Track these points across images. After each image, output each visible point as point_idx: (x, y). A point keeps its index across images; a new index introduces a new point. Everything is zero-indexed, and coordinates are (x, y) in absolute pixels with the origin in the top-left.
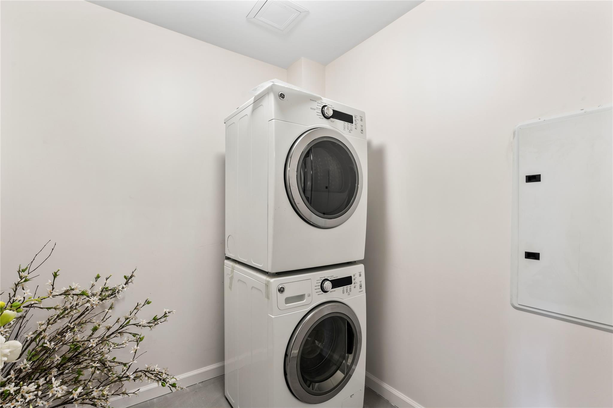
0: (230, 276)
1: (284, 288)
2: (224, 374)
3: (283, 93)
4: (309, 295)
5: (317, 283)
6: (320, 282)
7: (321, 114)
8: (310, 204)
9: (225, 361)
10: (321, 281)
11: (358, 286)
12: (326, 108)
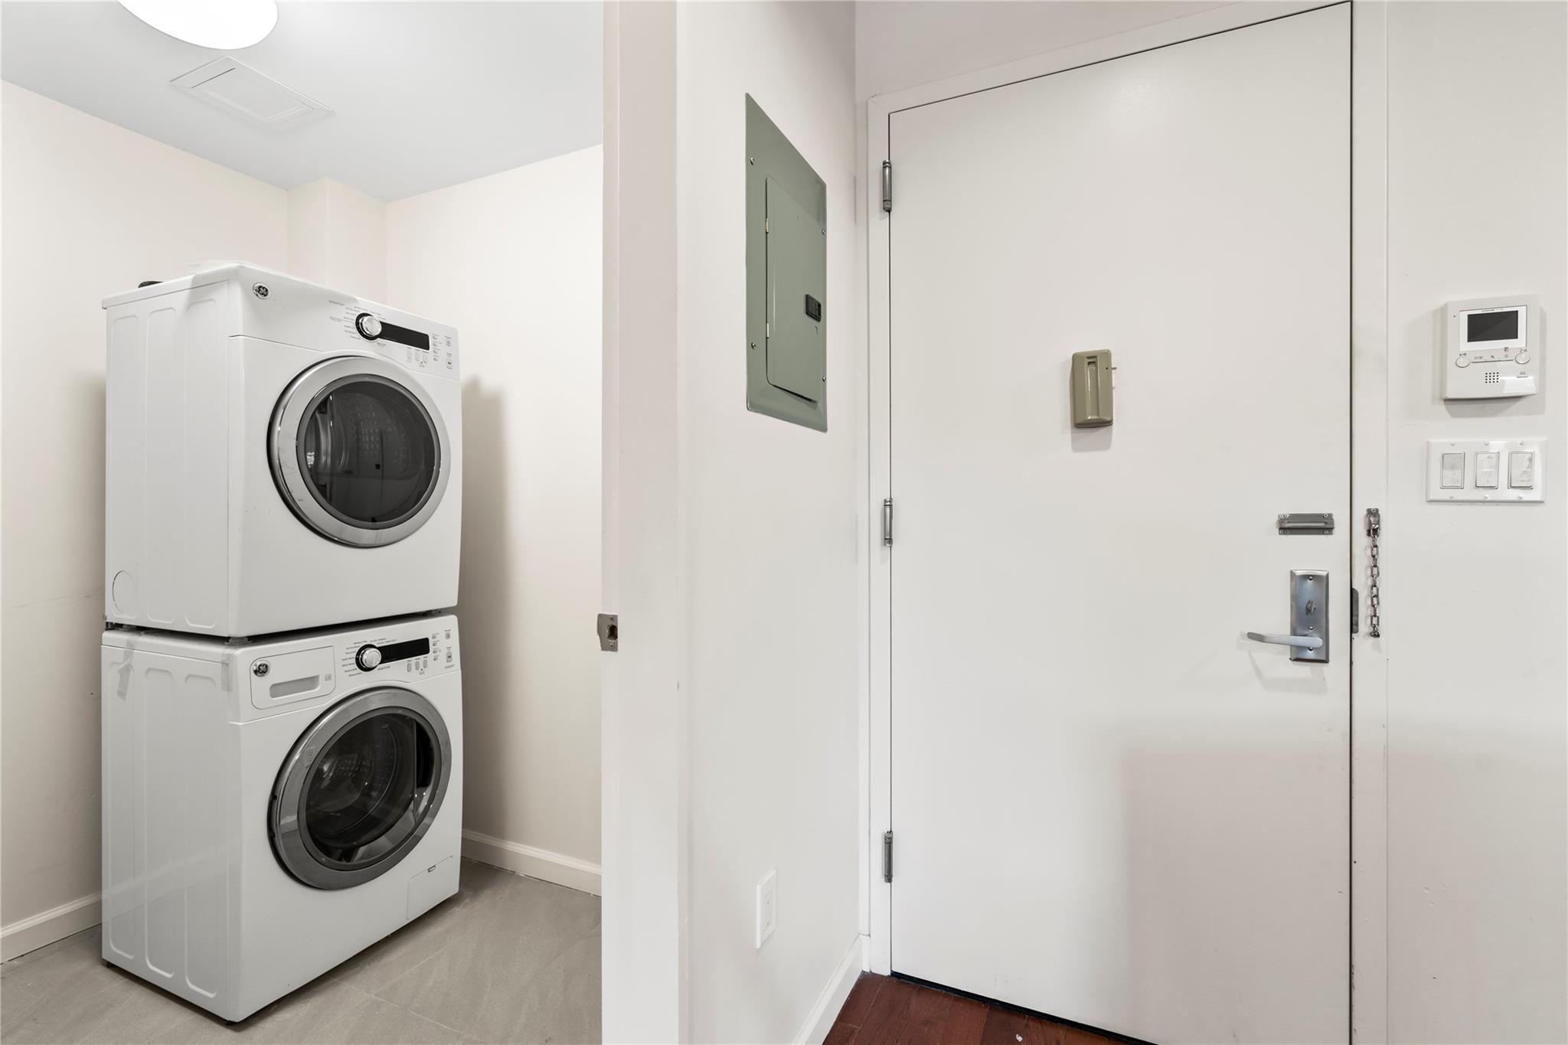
0: (122, 666)
1: (267, 666)
2: (101, 924)
3: (264, 286)
4: (328, 678)
5: (347, 653)
6: (354, 652)
7: (355, 330)
8: (330, 501)
9: (103, 892)
10: (357, 650)
11: (442, 656)
12: (366, 319)
